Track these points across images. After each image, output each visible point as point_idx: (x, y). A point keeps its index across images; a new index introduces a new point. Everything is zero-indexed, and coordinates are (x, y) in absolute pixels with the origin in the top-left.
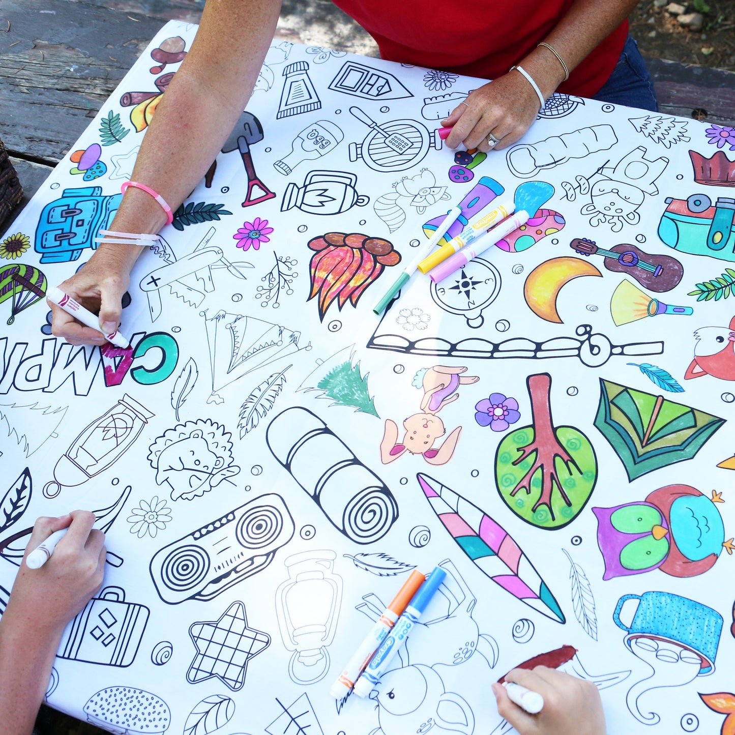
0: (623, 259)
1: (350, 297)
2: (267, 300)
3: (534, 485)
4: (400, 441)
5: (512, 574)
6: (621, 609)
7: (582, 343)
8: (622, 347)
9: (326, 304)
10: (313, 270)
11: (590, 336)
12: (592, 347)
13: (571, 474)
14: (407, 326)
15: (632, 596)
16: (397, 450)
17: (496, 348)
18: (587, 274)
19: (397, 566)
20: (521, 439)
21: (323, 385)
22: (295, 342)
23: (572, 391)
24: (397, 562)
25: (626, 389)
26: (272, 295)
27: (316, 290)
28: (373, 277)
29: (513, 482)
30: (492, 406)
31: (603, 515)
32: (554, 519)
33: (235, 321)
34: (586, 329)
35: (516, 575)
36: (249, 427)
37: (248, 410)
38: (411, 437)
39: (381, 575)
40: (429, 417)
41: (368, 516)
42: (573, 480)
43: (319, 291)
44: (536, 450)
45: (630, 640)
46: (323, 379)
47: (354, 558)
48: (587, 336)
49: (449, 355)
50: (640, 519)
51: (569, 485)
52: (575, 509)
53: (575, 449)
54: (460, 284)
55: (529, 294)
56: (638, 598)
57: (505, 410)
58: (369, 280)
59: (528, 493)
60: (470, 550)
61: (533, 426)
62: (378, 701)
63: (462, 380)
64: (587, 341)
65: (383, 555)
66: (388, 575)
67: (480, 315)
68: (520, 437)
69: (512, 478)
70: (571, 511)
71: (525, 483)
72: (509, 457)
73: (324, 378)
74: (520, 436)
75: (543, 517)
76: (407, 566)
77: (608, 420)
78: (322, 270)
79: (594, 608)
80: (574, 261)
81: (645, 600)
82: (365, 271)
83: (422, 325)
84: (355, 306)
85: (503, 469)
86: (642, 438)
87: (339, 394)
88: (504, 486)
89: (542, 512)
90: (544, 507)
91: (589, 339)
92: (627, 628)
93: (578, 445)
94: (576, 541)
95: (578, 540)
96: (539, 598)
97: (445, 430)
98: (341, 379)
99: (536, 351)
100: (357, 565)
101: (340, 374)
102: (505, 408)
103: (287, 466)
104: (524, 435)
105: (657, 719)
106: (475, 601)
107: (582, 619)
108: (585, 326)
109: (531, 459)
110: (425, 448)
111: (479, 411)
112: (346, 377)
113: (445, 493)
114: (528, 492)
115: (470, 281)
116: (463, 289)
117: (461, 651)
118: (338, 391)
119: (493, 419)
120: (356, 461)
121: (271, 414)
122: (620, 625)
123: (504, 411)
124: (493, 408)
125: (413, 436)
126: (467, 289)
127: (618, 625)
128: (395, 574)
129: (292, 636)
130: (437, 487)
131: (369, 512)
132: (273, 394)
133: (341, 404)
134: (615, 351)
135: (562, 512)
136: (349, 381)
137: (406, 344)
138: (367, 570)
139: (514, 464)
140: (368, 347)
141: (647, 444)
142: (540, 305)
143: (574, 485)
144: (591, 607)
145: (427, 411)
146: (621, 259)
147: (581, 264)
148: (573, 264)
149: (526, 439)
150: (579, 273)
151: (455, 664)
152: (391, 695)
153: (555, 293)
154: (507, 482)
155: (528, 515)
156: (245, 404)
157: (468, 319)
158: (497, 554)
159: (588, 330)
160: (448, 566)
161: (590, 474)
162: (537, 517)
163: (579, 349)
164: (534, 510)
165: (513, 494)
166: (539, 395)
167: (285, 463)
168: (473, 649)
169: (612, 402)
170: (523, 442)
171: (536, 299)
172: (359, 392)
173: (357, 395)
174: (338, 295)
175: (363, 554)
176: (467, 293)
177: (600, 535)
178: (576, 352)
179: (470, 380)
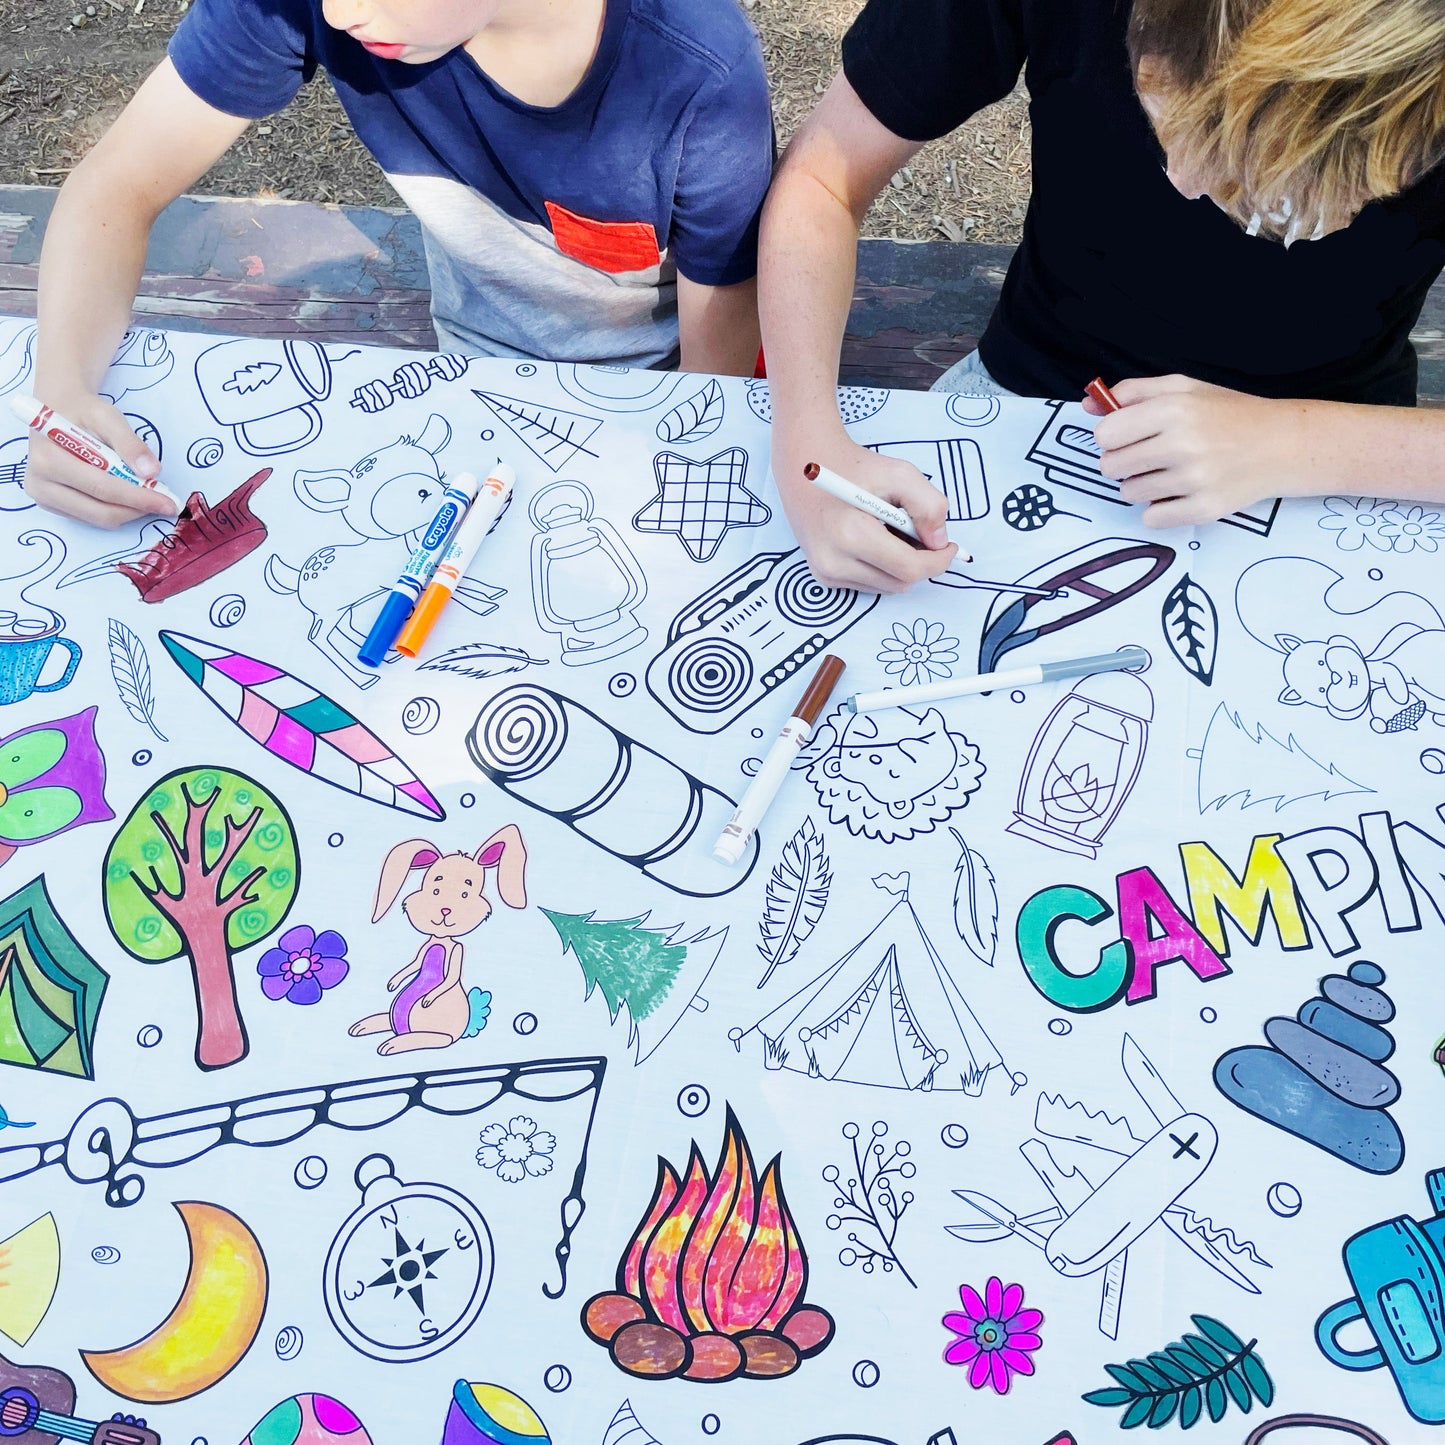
0: (28, 1412)
1: (681, 1186)
2: (878, 1141)
3: (219, 833)
4: (491, 872)
5: (250, 688)
6: (68, 667)
7: (129, 1158)
8: (42, 1164)
9: (732, 1153)
10: (793, 1244)
11: (109, 1176)
12: (106, 1147)
13: (152, 869)
14: (528, 1130)
15: (49, 689)
16: (491, 855)
17: (321, 1114)
18: (118, 1353)
19: (452, 664)
20: (253, 920)
21: (676, 955)
22: (771, 1043)
23: (150, 1037)
24: (453, 669)
25: (39, 1065)
26: (872, 1156)
27: (769, 1188)
28: (637, 1250)
29: (261, 835)
30: (313, 976)
31: (95, 809)
32: (184, 786)
33: (931, 1072)
34: (120, 1193)
35: (244, 687)
36: (800, 842)
37: (814, 872)
38: (470, 884)
39: (477, 646)
40: (441, 931)
41: (522, 730)
42: (147, 859)
43: (759, 1187)
44: (220, 902)
45: (56, 627)
46: (679, 966)
47: (528, 660)
48: (118, 1177)
49: (421, 1077)
50: (28, 814)
51: (155, 846)
52: (146, 809)
53: (146, 920)
54: (423, 1270)
55: (256, 1272)
56: (39, 687)
57: (287, 972)
58: (644, 1237)
59: (230, 816)
60: (327, 711)
61: (231, 951)
62: (442, 484)
63: (384, 1022)
64: (117, 1162)
65: (480, 675)
66: (465, 648)
67: (364, 1190)
68: (255, 923)
69: (264, 843)
70: (152, 805)
71: (237, 836)
72: (274, 879)
73: (678, 969)
74: (255, 927)
75: (201, 783)
76: (435, 667)
77: (79, 990)
78: (771, 1248)
79: (113, 661)
80: (152, 1392)
81: (27, 687)
82: (663, 1263)
83: (492, 1137)
84: (663, 1163)
85: (283, 856)
86: (14, 965)
87: (637, 942)
88: (276, 825)
89: (204, 790)
90: (198, 800)
91: (113, 1168)
92: (59, 642)
93: (140, 929)
94: (142, 757)
95: (140, 759)
96: (204, 662)
97: (404, 909)
98: (642, 974)
99: (234, 1120)
100: (522, 651)
101: (648, 986)
102: (289, 976)
103: (696, 786)
104: (247, 931)
105: (24, 540)
106: (310, 638)
107: (133, 642)
108: (123, 1203)
109: (230, 883)
110: (438, 868)
111: (340, 958)
112: (633, 981)
113: (385, 793)
114: (228, 819)
115: (400, 1282)
116: (415, 1256)
117: (324, 565)
118: (641, 947)
119: (311, 949)
120: (568, 818)
121: (762, 875)
122: (71, 645)
123: (290, 970)
124: (312, 972)
125: (467, 888)
126: (406, 1258)
127: (74, 643)
128: (453, 651)
129: (601, 536)
130: (404, 800)
131: (521, 737)
132: (774, 916)
133: (628, 921)
134: (57, 1151)
135: (167, 800)
136: (624, 972)
137: (521, 1083)
138: (503, 648)
139: (263, 870)
140: (603, 1060)
141: (6, 951)
142: (228, 1242)
143: (145, 849)
144: (119, 662)
145: (448, 944)
146: (33, 1410)
147: (133, 1387)
148: (152, 1383)
149: (243, 922)
150: (138, 1356)
151: (332, 548)
152: (424, 494)
153: (193, 1284)
154: (272, 833)
155: (229, 783)
156: (826, 884)
157: (392, 1175)
158: (280, 711)
159: (116, 1190)
160: (361, 679)
161: (117, 875)
162: (212, 781)
163: (136, 1140)
164: (217, 790)
165: (258, 811)
166: (220, 1020)
167: (704, 790)
168: (304, 571)
169: (70, 1030)
170: (248, 913)
171: (236, 1258)
172: (598, 957)
173: (601, 950)
174: (711, 1185)
175: (516, 670)
176: (402, 1248)
177: (102, 775)
178: (144, 1131)
179: (369, 1026)
